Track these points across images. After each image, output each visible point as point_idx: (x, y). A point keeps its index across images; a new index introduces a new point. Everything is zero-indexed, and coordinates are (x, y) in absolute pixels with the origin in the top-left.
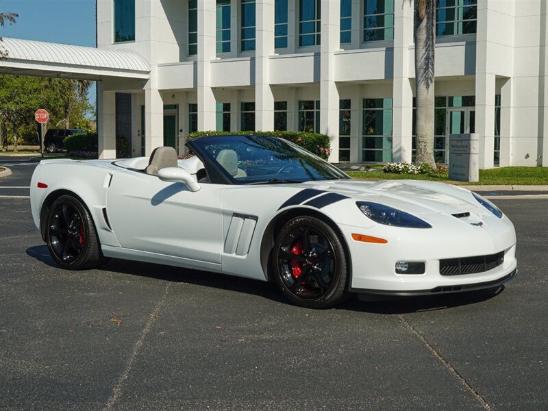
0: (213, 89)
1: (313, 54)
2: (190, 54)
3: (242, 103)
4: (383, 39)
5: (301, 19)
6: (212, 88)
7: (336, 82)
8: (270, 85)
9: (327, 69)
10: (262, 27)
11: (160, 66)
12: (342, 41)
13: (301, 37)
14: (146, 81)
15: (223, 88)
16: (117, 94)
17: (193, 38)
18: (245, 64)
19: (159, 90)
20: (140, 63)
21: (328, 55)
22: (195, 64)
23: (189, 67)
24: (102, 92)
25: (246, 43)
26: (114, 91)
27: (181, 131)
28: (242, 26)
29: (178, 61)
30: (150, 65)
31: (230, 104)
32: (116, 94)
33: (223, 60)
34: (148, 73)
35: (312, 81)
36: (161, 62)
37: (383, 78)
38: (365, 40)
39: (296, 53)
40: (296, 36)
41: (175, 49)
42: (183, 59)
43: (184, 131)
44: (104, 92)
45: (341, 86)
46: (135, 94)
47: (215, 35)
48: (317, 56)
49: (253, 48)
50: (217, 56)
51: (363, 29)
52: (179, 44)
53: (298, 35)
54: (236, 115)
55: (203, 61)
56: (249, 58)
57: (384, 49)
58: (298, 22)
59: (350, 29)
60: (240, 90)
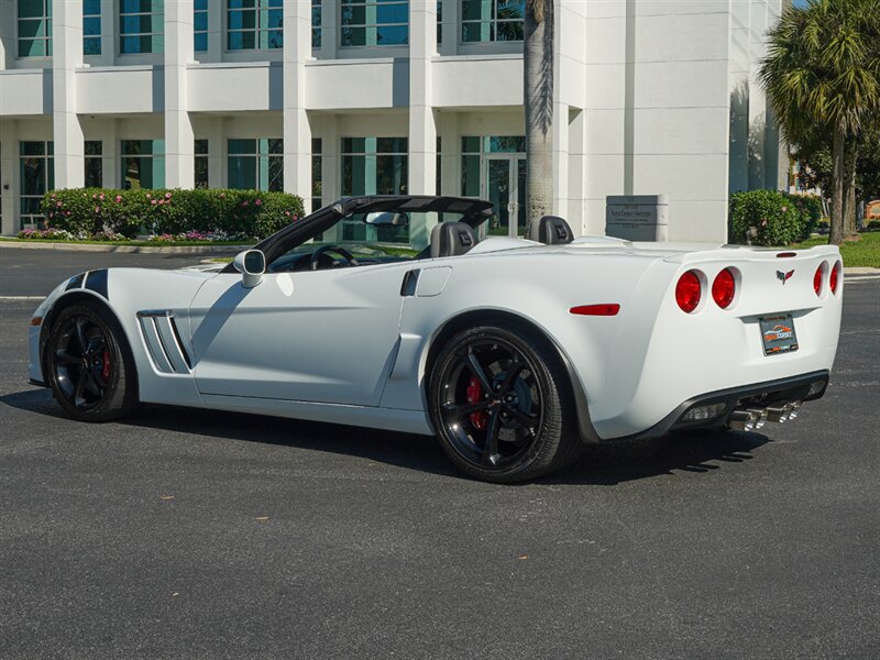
0: (80, 116)
1: (268, 64)
2: (20, 56)
4: (364, 44)
6: (78, 115)
8: (189, 113)
9: (296, 89)
21: (297, 67)
27: (6, 187)
28: (121, 12)
35: (267, 108)
37: (391, 106)
38: (343, 44)
40: (222, 32)
43: (11, 187)
47: (81, 26)
51: (340, 26)
54: (113, 160)
55: (65, 69)
57: (392, 60)
60: (120, 120)
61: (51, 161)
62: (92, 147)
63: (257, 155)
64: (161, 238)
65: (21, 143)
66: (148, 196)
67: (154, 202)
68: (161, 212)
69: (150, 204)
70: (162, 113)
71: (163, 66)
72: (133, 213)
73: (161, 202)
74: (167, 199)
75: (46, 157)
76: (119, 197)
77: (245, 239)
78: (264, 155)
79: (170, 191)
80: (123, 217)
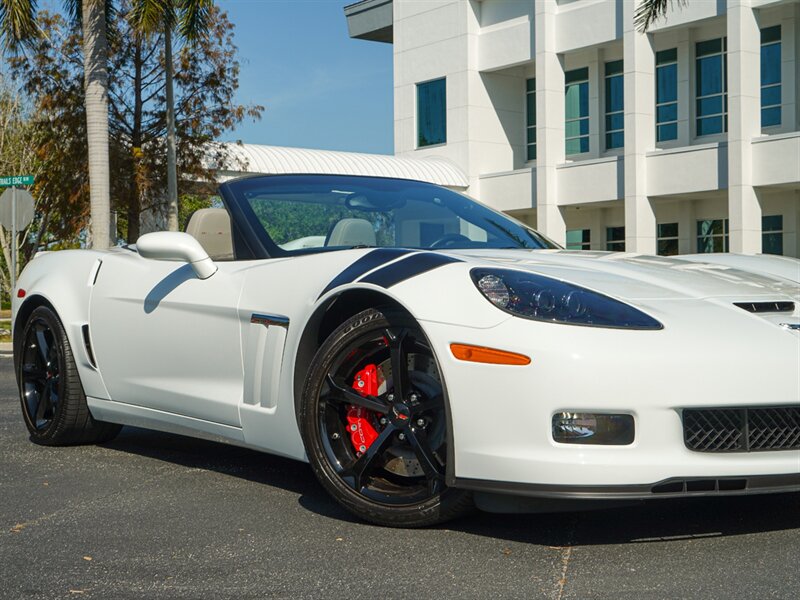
3: (608, 229)
5: (699, 93)
7: (755, 188)
10: (634, 109)
11: (482, 178)
12: (764, 124)
13: (699, 122)
15: (577, 207)
16: (423, 226)
17: (532, 135)
18: (610, 166)
20: (453, 175)
22: (534, 171)
23: (525, 176)
25: (613, 137)
29: (512, 169)
30: (468, 178)
31: (590, 230)
33: (577, 163)
36: (484, 172)
39: (691, 144)
41: (508, 153)
42: (519, 164)
45: (763, 193)
48: (723, 148)
49: (621, 144)
50: (567, 159)
52: (512, 145)
53: (695, 118)
56: (616, 158)
58: (694, 98)
59: (780, 102)
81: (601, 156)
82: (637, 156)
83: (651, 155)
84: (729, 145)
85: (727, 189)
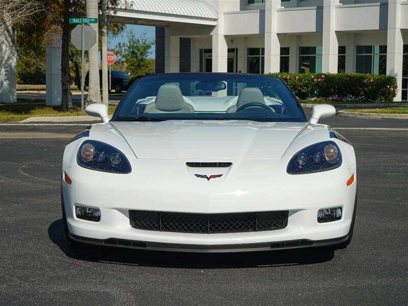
0: (279, 35)
2: (249, 3)
6: (277, 34)
7: (401, 30)
8: (336, 32)
9: (395, 17)
11: (226, 14)
14: (213, 27)
15: (285, 34)
19: (224, 36)
20: (210, 12)
21: (396, 5)
22: (261, 12)
23: (254, 15)
24: (169, 36)
26: (179, 37)
29: (239, 10)
30: (218, 13)
31: (288, 48)
32: (180, 38)
34: (215, 20)
36: (226, 10)
42: (243, 8)
43: (242, 71)
44: (172, 37)
45: (404, 33)
46: (194, 39)
48: (384, 6)
50: (282, 6)
54: (295, 58)
55: (271, 10)
56: (314, 8)
60: (299, 36)
61: (263, 58)
62: (284, 51)
63: (372, 54)
64: (319, 99)
65: (248, 49)
66: (313, 77)
67: (315, 80)
68: (319, 85)
69: (314, 81)
70: (322, 32)
71: (323, 7)
72: (304, 86)
73: (319, 80)
74: (322, 78)
75: (261, 56)
76: (297, 77)
77: (364, 101)
78: (377, 54)
79: (324, 74)
80: (299, 88)
81: (298, 7)
82: (331, 7)
83: (337, 7)
84: (389, 4)
85: (386, 29)
